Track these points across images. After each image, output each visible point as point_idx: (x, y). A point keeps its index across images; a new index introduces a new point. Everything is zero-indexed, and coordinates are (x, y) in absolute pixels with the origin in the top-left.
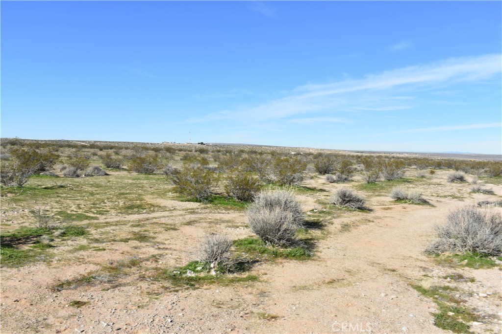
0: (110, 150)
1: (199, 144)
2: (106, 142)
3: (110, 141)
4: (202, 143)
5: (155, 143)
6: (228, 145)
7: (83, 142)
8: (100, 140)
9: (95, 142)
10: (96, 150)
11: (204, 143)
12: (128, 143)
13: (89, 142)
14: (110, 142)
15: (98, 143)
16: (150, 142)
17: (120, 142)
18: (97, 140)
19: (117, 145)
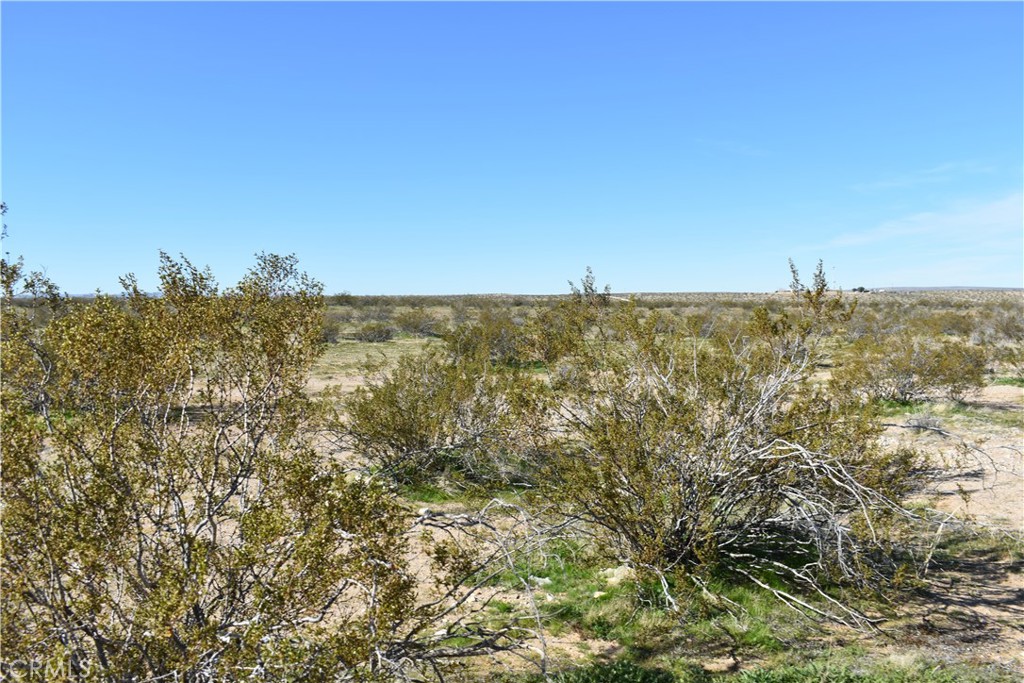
0: (666, 309)
1: (855, 290)
2: (664, 294)
3: (672, 292)
4: (861, 290)
5: (760, 292)
6: (921, 292)
7: (622, 295)
8: (653, 291)
9: (643, 294)
10: (643, 309)
11: (866, 288)
12: (707, 294)
13: (633, 296)
14: (671, 294)
15: (649, 298)
16: (749, 291)
17: (690, 294)
18: (646, 292)
19: (684, 299)
